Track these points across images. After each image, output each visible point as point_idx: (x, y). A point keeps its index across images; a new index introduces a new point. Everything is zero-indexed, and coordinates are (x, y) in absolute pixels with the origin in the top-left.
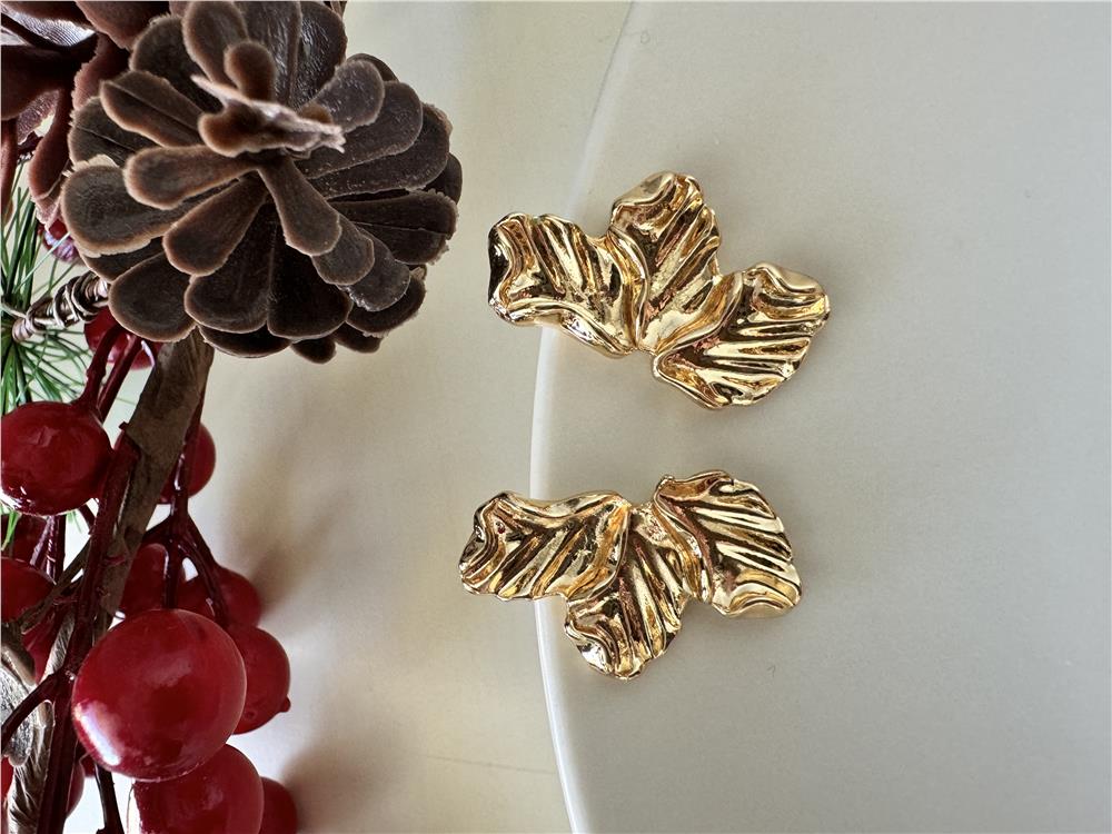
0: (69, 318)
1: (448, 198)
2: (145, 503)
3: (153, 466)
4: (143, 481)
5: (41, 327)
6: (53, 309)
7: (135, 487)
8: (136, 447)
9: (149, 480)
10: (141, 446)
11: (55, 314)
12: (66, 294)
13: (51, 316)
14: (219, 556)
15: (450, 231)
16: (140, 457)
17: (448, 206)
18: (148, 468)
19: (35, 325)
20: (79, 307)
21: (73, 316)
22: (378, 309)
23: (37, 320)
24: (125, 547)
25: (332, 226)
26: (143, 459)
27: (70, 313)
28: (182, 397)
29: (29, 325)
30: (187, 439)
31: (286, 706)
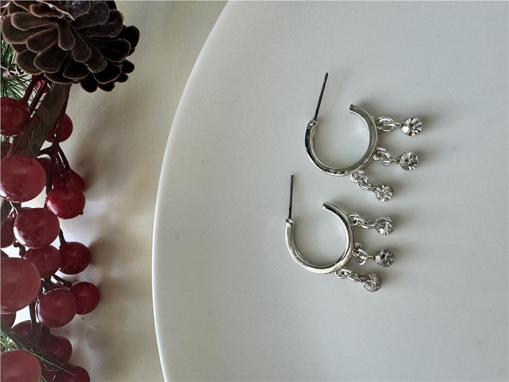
5: (12, 74)
7: (37, 131)
8: (39, 118)
9: (42, 129)
13: (15, 70)
16: (39, 121)
19: (10, 73)
22: (95, 72)
29: (8, 73)
31: (81, 213)
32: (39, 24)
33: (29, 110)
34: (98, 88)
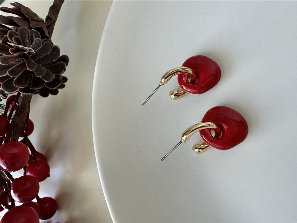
4: (16, 130)
8: (15, 123)
14: (37, 149)
17: (64, 64)
18: (17, 127)
22: (49, 82)
25: (35, 65)
28: (23, 112)
30: (26, 121)
31: (49, 176)
32: (14, 60)
33: (8, 120)
34: (49, 95)
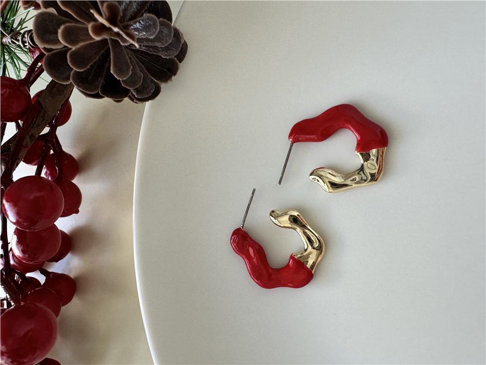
0: (26, 44)
1: (178, 61)
2: (40, 127)
3: (46, 114)
4: (41, 119)
5: (14, 43)
6: (20, 38)
7: (38, 120)
9: (43, 119)
10: (43, 106)
11: (20, 41)
12: (26, 36)
15: (175, 74)
16: (42, 110)
17: (177, 64)
18: (44, 114)
19: (12, 42)
20: (30, 42)
21: (27, 44)
22: (139, 98)
23: (12, 40)
24: (29, 141)
25: (128, 70)
26: (43, 111)
27: (26, 42)
28: (63, 92)
29: (10, 41)
30: (62, 107)
31: (77, 212)
